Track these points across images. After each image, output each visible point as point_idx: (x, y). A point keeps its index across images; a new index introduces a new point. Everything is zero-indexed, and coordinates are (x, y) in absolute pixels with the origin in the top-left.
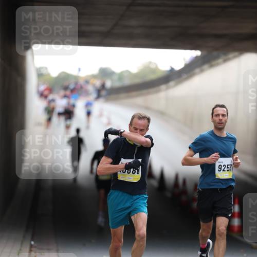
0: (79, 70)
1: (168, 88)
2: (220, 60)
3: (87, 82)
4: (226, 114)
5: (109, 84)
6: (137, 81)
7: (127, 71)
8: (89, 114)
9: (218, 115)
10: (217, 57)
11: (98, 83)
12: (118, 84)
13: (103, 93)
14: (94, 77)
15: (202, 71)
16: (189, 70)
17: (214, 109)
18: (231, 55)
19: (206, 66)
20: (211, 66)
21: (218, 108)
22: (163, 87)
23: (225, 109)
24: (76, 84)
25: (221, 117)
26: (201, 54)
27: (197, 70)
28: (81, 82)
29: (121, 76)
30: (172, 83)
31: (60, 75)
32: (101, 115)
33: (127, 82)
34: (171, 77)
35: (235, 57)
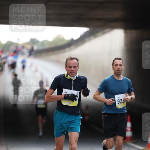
0: (19, 39)
1: (70, 50)
2: (100, 33)
3: (23, 47)
4: (122, 64)
5: (36, 48)
6: (52, 46)
7: (46, 40)
8: (24, 67)
9: (117, 65)
10: (98, 32)
11: (29, 47)
12: (41, 48)
13: (33, 53)
14: (27, 43)
15: (90, 40)
16: (82, 39)
17: (114, 61)
18: (106, 30)
19: (92, 37)
20: (95, 37)
21: (117, 60)
22: (67, 49)
23: (121, 61)
24: (17, 47)
25: (119, 67)
26: (90, 30)
27: (87, 39)
28: (20, 47)
29: (43, 43)
30: (72, 47)
31: (7, 42)
32: (31, 66)
33: (46, 46)
34: (72, 44)
35: (109, 31)
